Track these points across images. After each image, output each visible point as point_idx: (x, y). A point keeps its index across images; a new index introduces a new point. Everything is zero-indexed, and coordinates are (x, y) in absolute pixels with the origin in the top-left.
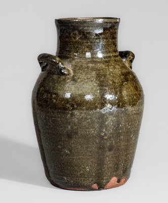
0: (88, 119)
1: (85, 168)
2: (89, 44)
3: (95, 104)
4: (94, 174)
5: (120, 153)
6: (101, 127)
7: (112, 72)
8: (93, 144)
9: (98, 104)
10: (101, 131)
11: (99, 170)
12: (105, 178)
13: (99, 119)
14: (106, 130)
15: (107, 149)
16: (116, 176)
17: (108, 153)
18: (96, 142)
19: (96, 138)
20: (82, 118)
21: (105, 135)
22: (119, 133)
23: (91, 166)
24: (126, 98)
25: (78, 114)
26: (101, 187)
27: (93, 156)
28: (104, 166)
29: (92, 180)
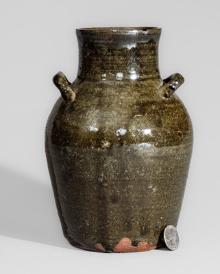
0: (81, 159)
1: (84, 221)
2: (100, 61)
3: (89, 139)
4: (96, 231)
5: (130, 208)
6: (98, 171)
7: (122, 100)
8: (91, 191)
9: (93, 140)
10: (99, 176)
11: (101, 226)
12: (111, 237)
13: (94, 159)
14: (105, 175)
15: (109, 200)
16: (127, 236)
17: (112, 206)
18: (93, 189)
19: (93, 184)
20: (75, 156)
21: (105, 181)
22: (125, 180)
23: (91, 220)
24: (134, 136)
25: (70, 151)
26: (109, 249)
27: (93, 207)
28: (108, 222)
29: (95, 239)
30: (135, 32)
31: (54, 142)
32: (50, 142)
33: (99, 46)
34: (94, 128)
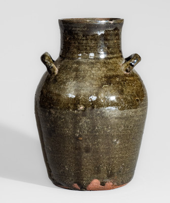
0: (62, 119)
1: (64, 167)
2: (77, 44)
3: (68, 104)
4: (73, 174)
5: (100, 156)
6: (75, 128)
8: (69, 143)
9: (71, 104)
10: (75, 132)
11: (77, 170)
12: (85, 179)
13: (72, 119)
14: (80, 131)
15: (83, 150)
16: (97, 178)
17: (85, 155)
18: (71, 142)
19: (71, 138)
20: (57, 117)
21: (80, 136)
22: (96, 135)
23: (69, 166)
24: (102, 101)
25: (54, 113)
26: (83, 188)
27: (71, 156)
28: (83, 167)
29: (72, 180)
30: (103, 22)
31: (41, 106)
32: (38, 106)
33: (76, 32)
34: (72, 95)
